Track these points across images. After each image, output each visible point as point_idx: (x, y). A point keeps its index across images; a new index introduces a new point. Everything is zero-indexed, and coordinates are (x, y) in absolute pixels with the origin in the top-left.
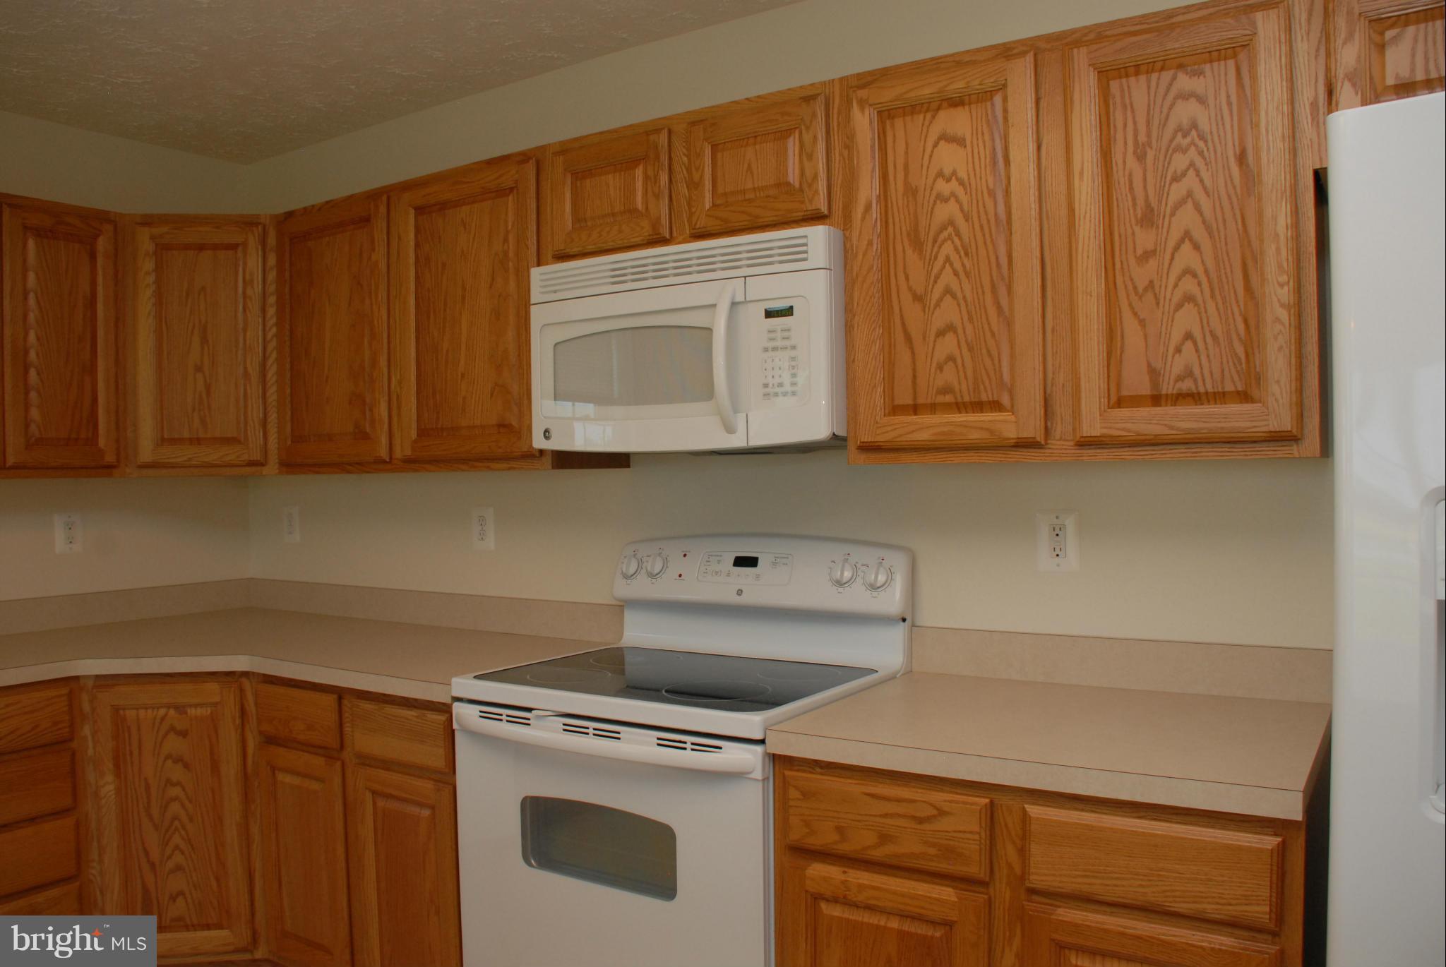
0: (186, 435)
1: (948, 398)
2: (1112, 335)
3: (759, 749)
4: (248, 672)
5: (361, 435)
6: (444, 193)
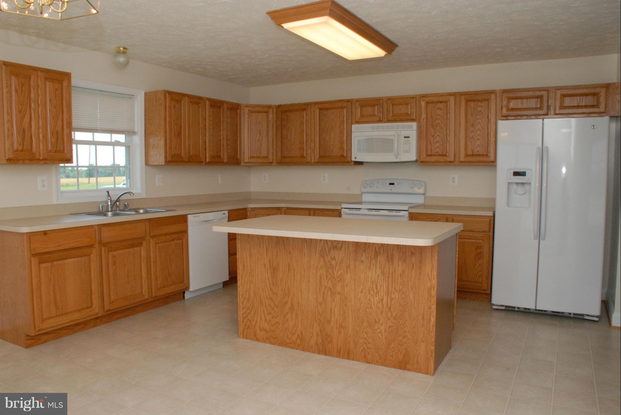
0: (256, 156)
1: (437, 154)
2: (466, 144)
3: (407, 212)
4: (284, 207)
5: (302, 157)
6: (328, 106)
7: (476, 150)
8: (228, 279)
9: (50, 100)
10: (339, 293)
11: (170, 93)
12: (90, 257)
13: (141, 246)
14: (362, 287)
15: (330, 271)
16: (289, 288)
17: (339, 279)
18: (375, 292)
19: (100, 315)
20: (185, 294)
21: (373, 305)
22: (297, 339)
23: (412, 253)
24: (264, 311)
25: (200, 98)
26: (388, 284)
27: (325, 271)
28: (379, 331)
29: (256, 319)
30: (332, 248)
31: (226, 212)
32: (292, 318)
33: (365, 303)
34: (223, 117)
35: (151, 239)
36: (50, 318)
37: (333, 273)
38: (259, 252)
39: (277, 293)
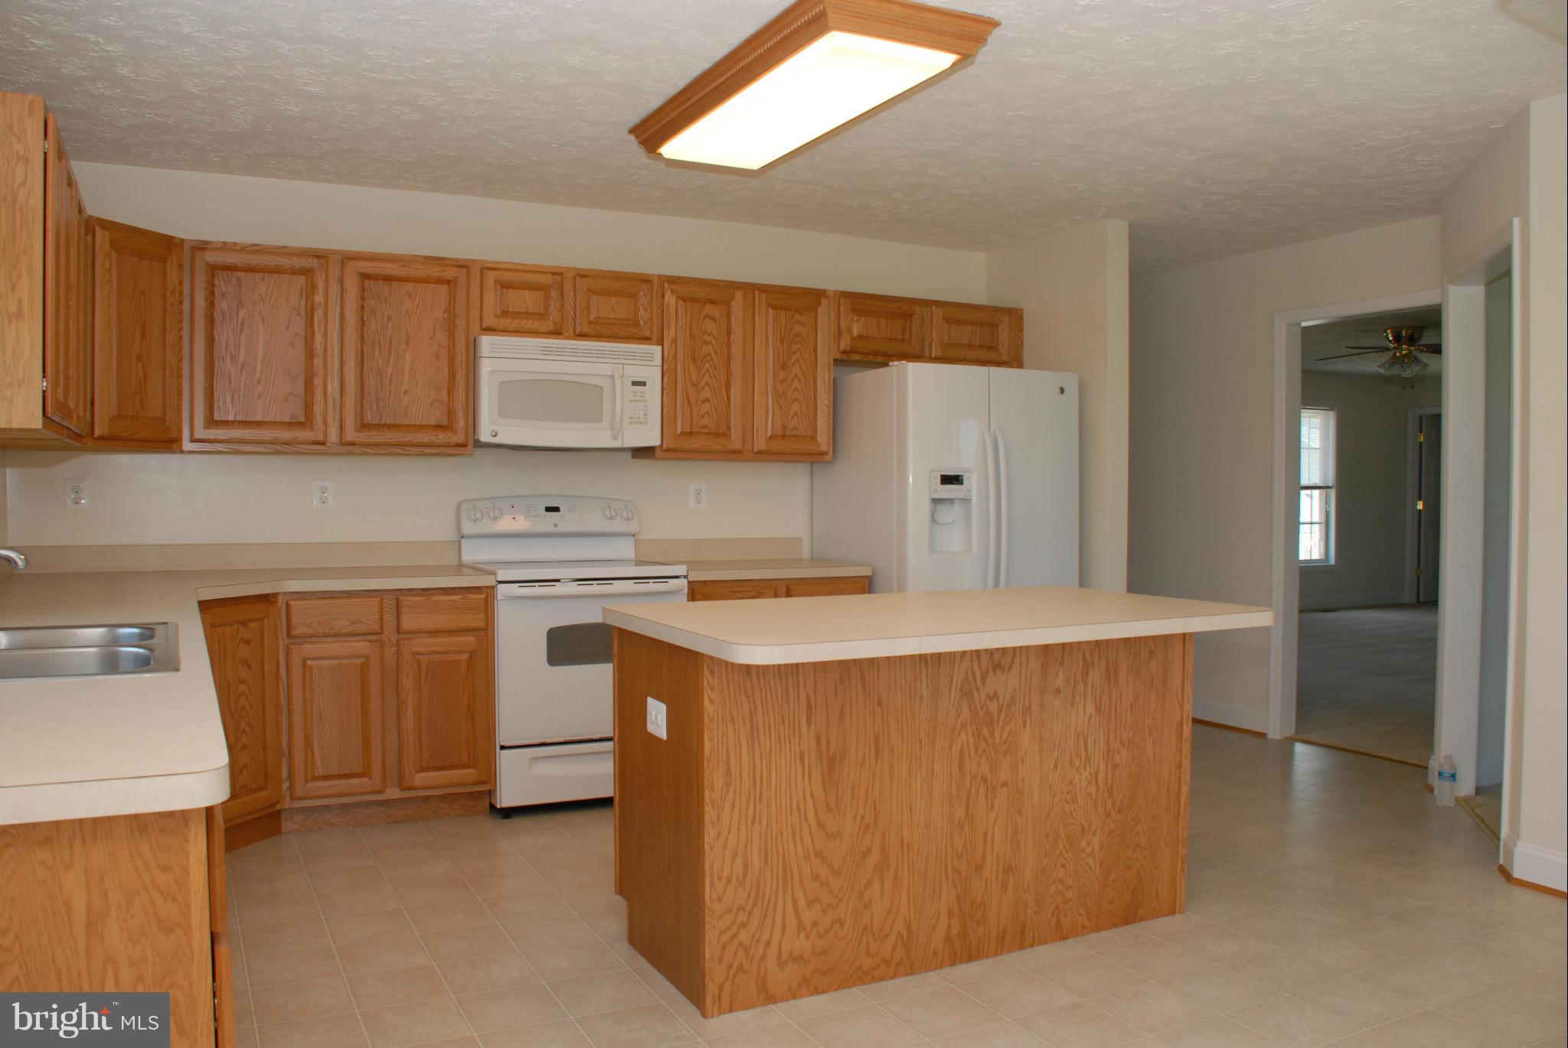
0: (130, 414)
1: (706, 430)
3: (680, 582)
7: (792, 425)
10: (1005, 784)
14: (1055, 755)
15: (985, 731)
16: (875, 807)
17: (1005, 747)
18: (1083, 760)
21: (1078, 793)
22: (894, 949)
23: (1151, 652)
24: (795, 902)
26: (1109, 731)
27: (974, 734)
28: (1088, 850)
30: (990, 667)
32: (882, 893)
33: (1063, 793)
37: (992, 733)
39: (838, 832)
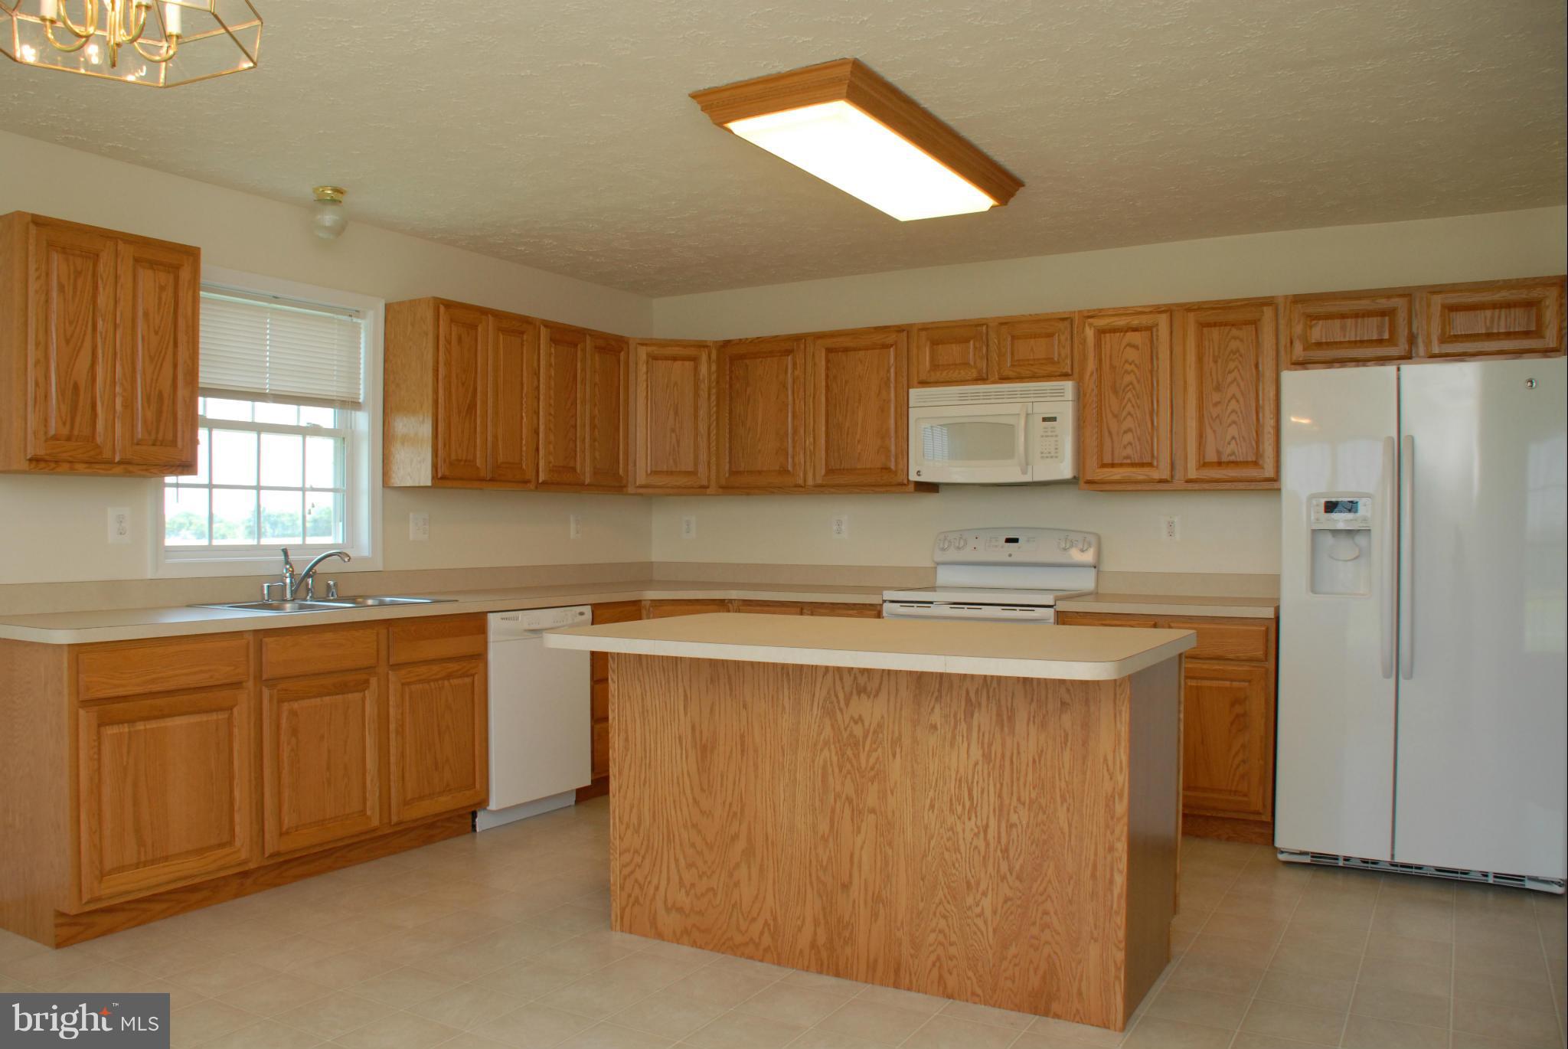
0: (665, 469)
1: (1129, 461)
2: (1201, 436)
3: (1051, 611)
4: (735, 600)
5: (784, 471)
6: (847, 342)
7: (1228, 450)
8: (588, 783)
9: (146, 314)
10: (873, 811)
11: (449, 305)
12: (232, 713)
13: (364, 691)
14: (931, 794)
15: (849, 752)
16: (742, 801)
17: (872, 773)
18: (967, 808)
19: (252, 866)
20: (477, 820)
21: (961, 842)
22: (762, 933)
23: (1063, 703)
24: (677, 860)
25: (526, 321)
26: (1002, 785)
27: (837, 752)
28: (978, 910)
29: (655, 881)
30: (854, 691)
31: (588, 610)
32: (750, 879)
33: (942, 838)
34: (584, 370)
35: (390, 672)
36: (121, 869)
37: (857, 756)
38: (666, 703)
39: (710, 811)
